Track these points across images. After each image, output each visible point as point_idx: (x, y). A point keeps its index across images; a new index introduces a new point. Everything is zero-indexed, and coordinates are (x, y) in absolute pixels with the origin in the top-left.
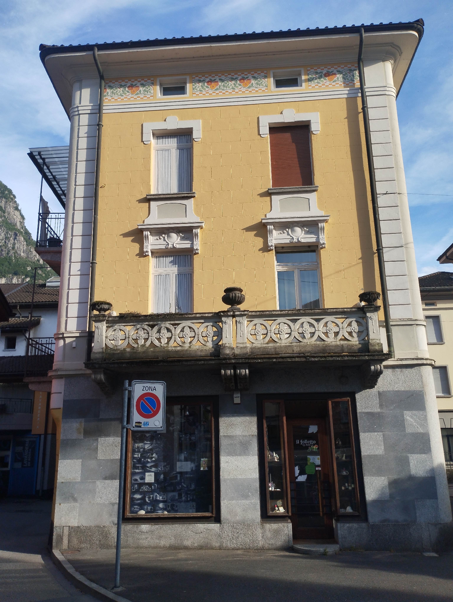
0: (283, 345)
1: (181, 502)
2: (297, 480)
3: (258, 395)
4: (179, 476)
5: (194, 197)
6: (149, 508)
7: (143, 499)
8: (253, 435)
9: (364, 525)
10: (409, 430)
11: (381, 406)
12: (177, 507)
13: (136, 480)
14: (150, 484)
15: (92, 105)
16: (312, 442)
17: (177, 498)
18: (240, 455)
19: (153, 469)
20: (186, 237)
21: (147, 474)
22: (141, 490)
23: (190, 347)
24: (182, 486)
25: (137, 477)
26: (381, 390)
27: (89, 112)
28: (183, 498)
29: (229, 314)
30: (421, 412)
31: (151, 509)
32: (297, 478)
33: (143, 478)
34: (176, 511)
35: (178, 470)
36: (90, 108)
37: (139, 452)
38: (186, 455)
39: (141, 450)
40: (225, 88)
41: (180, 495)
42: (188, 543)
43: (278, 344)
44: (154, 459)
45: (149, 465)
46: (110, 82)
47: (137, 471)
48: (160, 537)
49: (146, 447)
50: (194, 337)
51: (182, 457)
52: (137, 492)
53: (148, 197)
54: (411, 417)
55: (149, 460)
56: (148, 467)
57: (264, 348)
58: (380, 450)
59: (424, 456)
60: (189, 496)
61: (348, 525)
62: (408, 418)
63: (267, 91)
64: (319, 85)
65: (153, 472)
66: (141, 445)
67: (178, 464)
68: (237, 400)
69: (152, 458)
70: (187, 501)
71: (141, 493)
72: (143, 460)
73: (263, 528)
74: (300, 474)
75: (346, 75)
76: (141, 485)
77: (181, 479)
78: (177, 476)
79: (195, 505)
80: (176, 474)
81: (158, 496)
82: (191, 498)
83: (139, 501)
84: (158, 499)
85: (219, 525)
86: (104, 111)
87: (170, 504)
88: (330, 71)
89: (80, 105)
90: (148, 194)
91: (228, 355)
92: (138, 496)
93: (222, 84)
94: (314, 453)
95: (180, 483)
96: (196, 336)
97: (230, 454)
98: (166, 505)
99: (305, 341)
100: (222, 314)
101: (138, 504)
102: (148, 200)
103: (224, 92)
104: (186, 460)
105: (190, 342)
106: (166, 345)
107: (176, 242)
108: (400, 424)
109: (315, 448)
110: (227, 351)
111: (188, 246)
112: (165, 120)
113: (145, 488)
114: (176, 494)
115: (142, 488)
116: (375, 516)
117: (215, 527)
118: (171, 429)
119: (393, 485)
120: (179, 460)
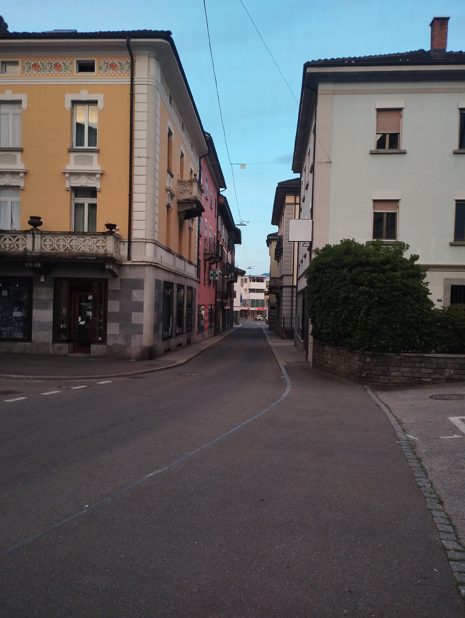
0: (61, 251)
1: (15, 332)
2: (79, 324)
3: (55, 278)
5: (22, 151)
8: (51, 299)
9: (104, 346)
10: (134, 300)
11: (121, 286)
12: (13, 334)
16: (89, 304)
17: (13, 329)
18: (43, 309)
20: (17, 178)
23: (9, 250)
24: (16, 324)
26: (122, 278)
29: (30, 232)
30: (141, 291)
32: (79, 322)
35: (14, 316)
38: (18, 308)
40: (44, 70)
41: (15, 329)
42: (14, 351)
43: (58, 251)
50: (12, 244)
51: (16, 309)
57: (50, 253)
58: (117, 310)
59: (140, 313)
60: (19, 329)
61: (96, 345)
62: (134, 293)
63: (71, 74)
64: (106, 73)
67: (14, 313)
68: (42, 280)
70: (18, 332)
73: (54, 345)
74: (81, 321)
75: (124, 67)
77: (15, 320)
78: (13, 319)
79: (22, 334)
81: (3, 328)
82: (21, 330)
84: (3, 330)
85: (30, 343)
87: (9, 333)
88: (114, 62)
91: (29, 256)
93: (43, 67)
94: (89, 310)
95: (14, 322)
96: (13, 244)
97: (37, 308)
98: (7, 333)
99: (73, 250)
100: (26, 232)
103: (43, 73)
104: (18, 310)
105: (9, 248)
108: (130, 296)
109: (91, 307)
110: (29, 254)
111: (18, 184)
112: (4, 93)
114: (12, 328)
116: (110, 342)
117: (28, 344)
118: (10, 294)
119: (121, 327)
120: (14, 311)
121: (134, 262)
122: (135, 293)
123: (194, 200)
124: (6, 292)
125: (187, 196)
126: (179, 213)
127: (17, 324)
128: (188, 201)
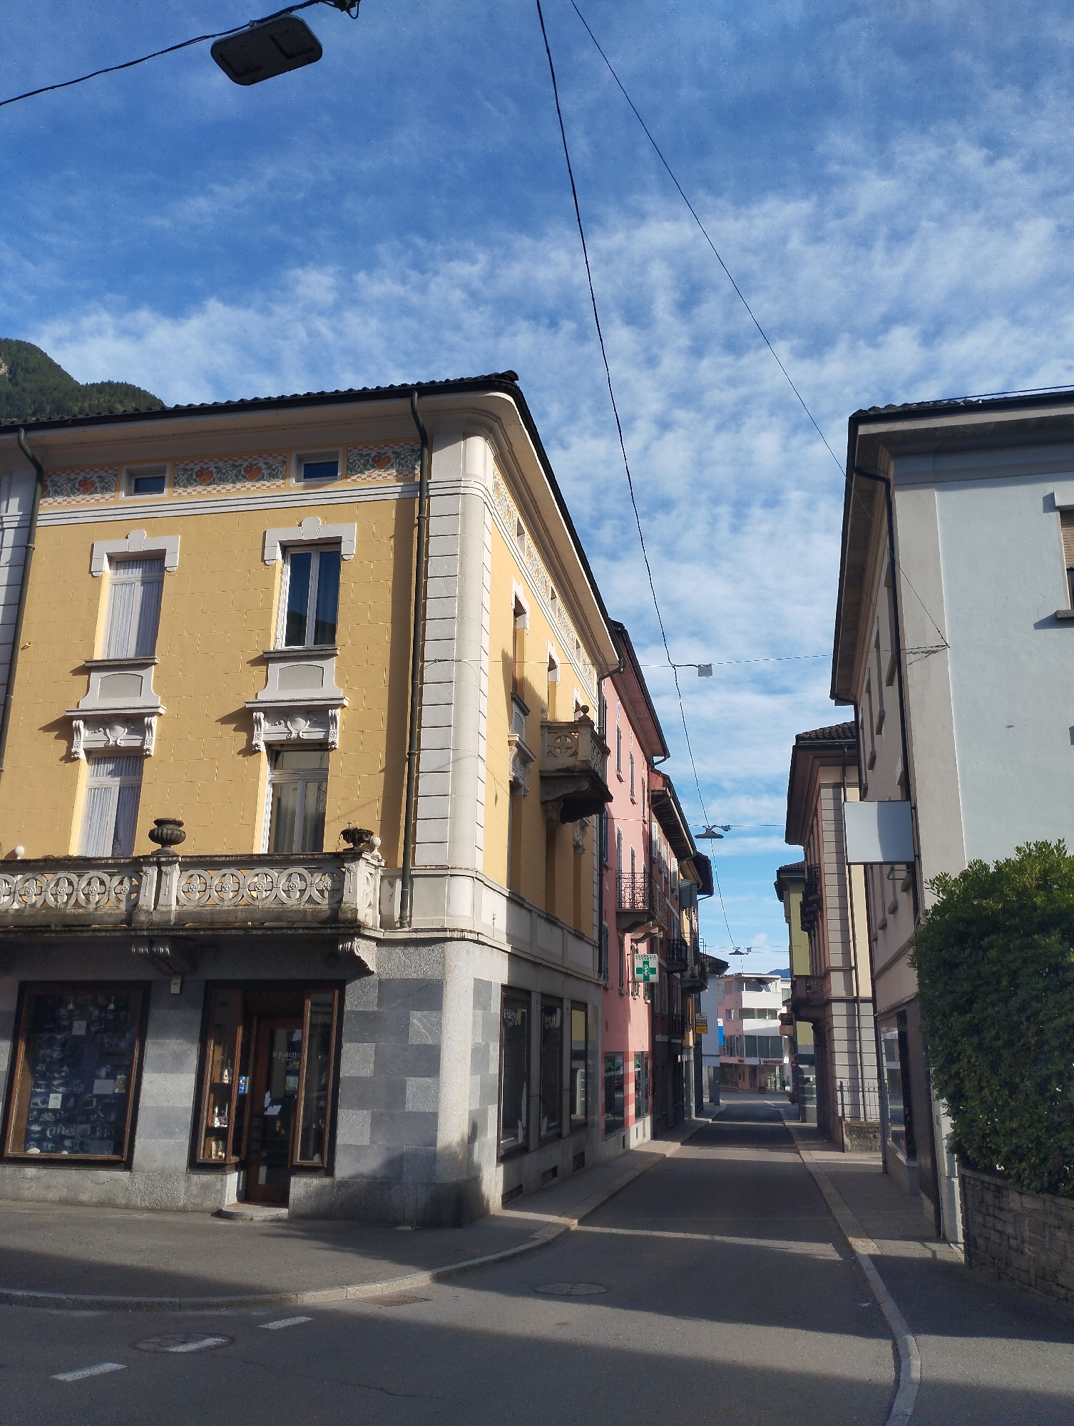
0: (224, 908)
1: (94, 1139)
2: (266, 1113)
3: (207, 982)
4: (95, 1100)
5: (155, 664)
6: (50, 1145)
7: (43, 1132)
8: (192, 1043)
9: (327, 1180)
10: (414, 1040)
11: (380, 1001)
12: (88, 1146)
13: (36, 1104)
14: (54, 1111)
15: (21, 513)
16: (295, 1055)
17: (89, 1133)
18: (172, 1072)
19: (61, 1089)
20: (136, 729)
21: (52, 1095)
22: (41, 1120)
23: (96, 909)
24: (99, 1116)
25: (38, 1100)
26: (384, 977)
27: (15, 525)
28: (98, 1134)
29: (151, 860)
30: (434, 1013)
31: (52, 1147)
32: (266, 1109)
33: (46, 1102)
34: (87, 1152)
35: (95, 1092)
36: (18, 518)
37: (44, 1062)
38: (109, 1071)
39: (48, 1059)
40: (221, 480)
41: (93, 1129)
42: (84, 1197)
43: (220, 908)
44: (63, 1074)
45: (55, 1083)
46: (54, 473)
47: (38, 1090)
48: (48, 1187)
49: (55, 1055)
50: (104, 894)
51: (103, 1072)
52: (36, 1121)
53: (88, 665)
54: (420, 1021)
55: (56, 1075)
56: (54, 1085)
57: (198, 914)
58: (368, 1071)
59: (428, 1081)
60: (106, 1130)
61: (305, 1180)
62: (415, 1021)
64: (364, 476)
65: (60, 1093)
66: (48, 1051)
67: (97, 1083)
68: (176, 989)
69: (60, 1073)
70: (102, 1139)
71: (40, 1124)
72: (48, 1074)
73: (188, 1180)
74: (272, 1104)
75: (406, 460)
76: (41, 1111)
77: (97, 1105)
78: (92, 1102)
79: (112, 1145)
80: (91, 1097)
81: (64, 1128)
82: (107, 1134)
83: (37, 1135)
84: (64, 1133)
85: (127, 1173)
86: (39, 524)
87: (78, 1142)
88: (382, 452)
89: (7, 514)
90: (87, 660)
91: (143, 923)
92: (36, 1128)
93: (218, 476)
94: (293, 1073)
95: (94, 1111)
96: (107, 894)
97: (157, 1070)
98: (72, 1143)
100: (142, 860)
101: (35, 1140)
102: (88, 668)
103: (219, 488)
104: (108, 1076)
105: (97, 903)
106: (62, 906)
107: (122, 738)
108: (403, 1029)
110: (143, 918)
111: (138, 744)
112: (127, 538)
113: (47, 1117)
114: (88, 1127)
115: (43, 1115)
116: (345, 1167)
117: (122, 1175)
118: (93, 1029)
119: (376, 1123)
120: (98, 1078)
121: (416, 931)
122: (417, 1020)
123: (583, 771)
124: (84, 1023)
125: (565, 761)
126: (544, 803)
127: (102, 1116)
128: (568, 774)
